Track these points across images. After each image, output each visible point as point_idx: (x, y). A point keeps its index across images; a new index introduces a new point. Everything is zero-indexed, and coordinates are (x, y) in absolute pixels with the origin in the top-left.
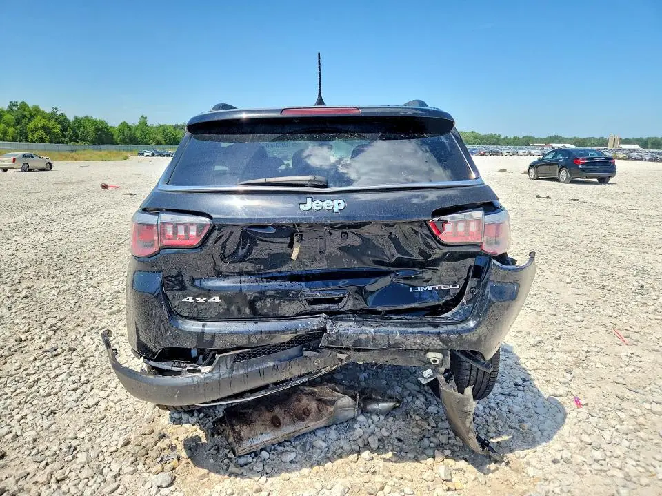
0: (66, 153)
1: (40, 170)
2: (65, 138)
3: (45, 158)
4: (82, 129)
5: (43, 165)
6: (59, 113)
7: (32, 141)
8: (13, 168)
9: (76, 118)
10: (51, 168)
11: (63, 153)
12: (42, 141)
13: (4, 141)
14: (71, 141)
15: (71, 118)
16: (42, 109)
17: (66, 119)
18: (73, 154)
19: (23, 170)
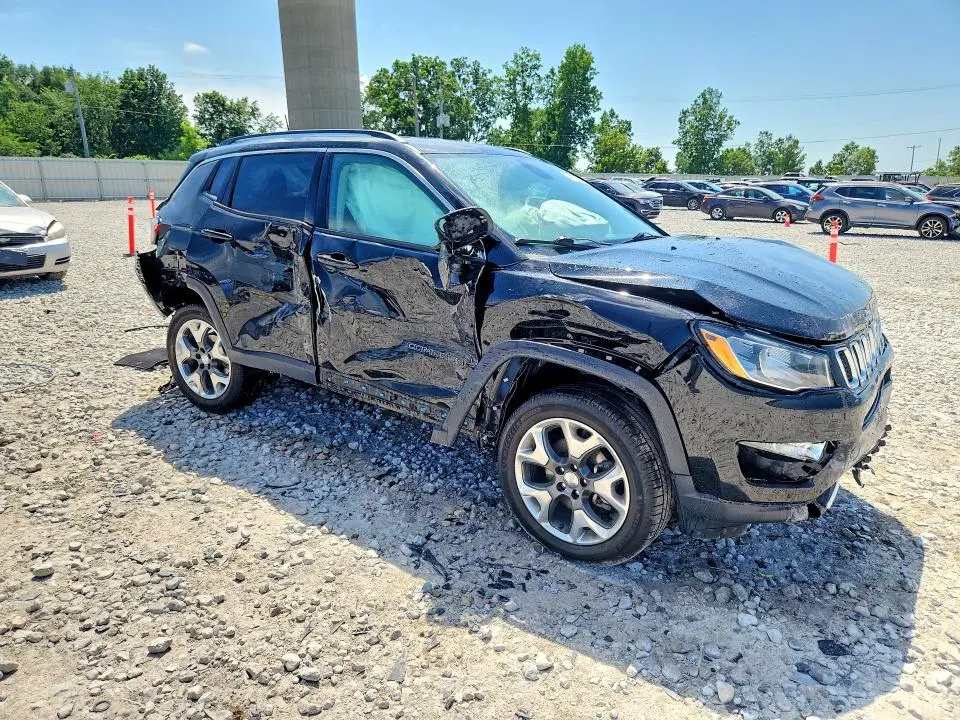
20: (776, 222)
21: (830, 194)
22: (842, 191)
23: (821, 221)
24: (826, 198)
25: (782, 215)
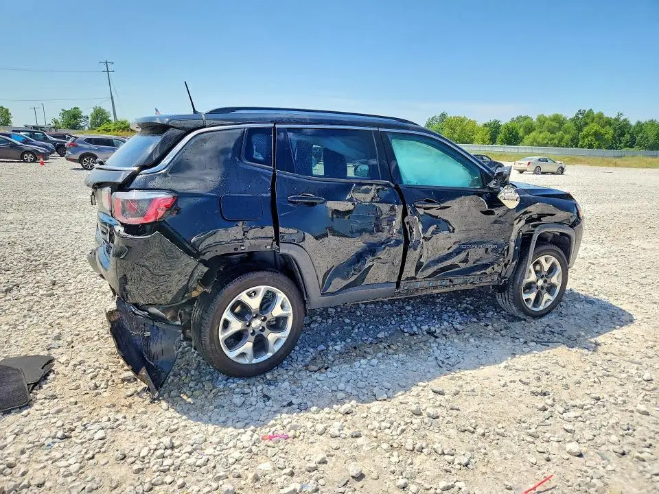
0: (611, 159)
1: (553, 173)
2: (621, 143)
3: (559, 162)
4: (641, 134)
5: (555, 170)
6: (622, 118)
7: (582, 147)
8: (526, 170)
9: (639, 123)
10: (562, 173)
11: (606, 159)
12: (590, 146)
13: (558, 147)
14: (625, 146)
15: (633, 123)
16: (606, 115)
17: (628, 124)
18: (617, 160)
19: (535, 173)
20: (25, 161)
21: (81, 142)
22: (89, 141)
23: (80, 161)
24: (80, 145)
25: (29, 157)
